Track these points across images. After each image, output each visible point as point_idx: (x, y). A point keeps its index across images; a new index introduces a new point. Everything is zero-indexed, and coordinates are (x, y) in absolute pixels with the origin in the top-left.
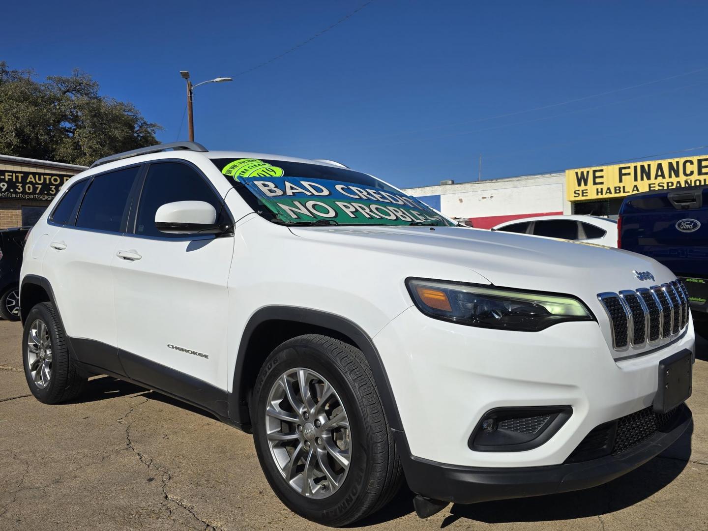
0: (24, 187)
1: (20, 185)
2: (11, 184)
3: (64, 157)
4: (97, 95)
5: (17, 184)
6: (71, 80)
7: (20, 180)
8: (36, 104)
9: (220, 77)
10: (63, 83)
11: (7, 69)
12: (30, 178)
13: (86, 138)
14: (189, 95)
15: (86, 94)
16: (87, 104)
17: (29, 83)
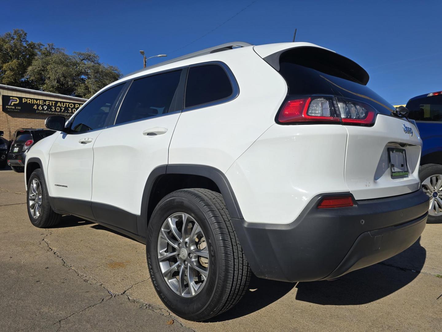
0: (55, 108)
1: (54, 107)
2: (49, 107)
3: (80, 94)
4: (99, 62)
5: (52, 107)
6: (85, 54)
7: (53, 105)
8: (67, 66)
9: (161, 54)
10: (82, 55)
11: (54, 47)
12: (59, 104)
13: (91, 84)
14: (145, 63)
15: (92, 61)
16: (93, 66)
17: (64, 55)
